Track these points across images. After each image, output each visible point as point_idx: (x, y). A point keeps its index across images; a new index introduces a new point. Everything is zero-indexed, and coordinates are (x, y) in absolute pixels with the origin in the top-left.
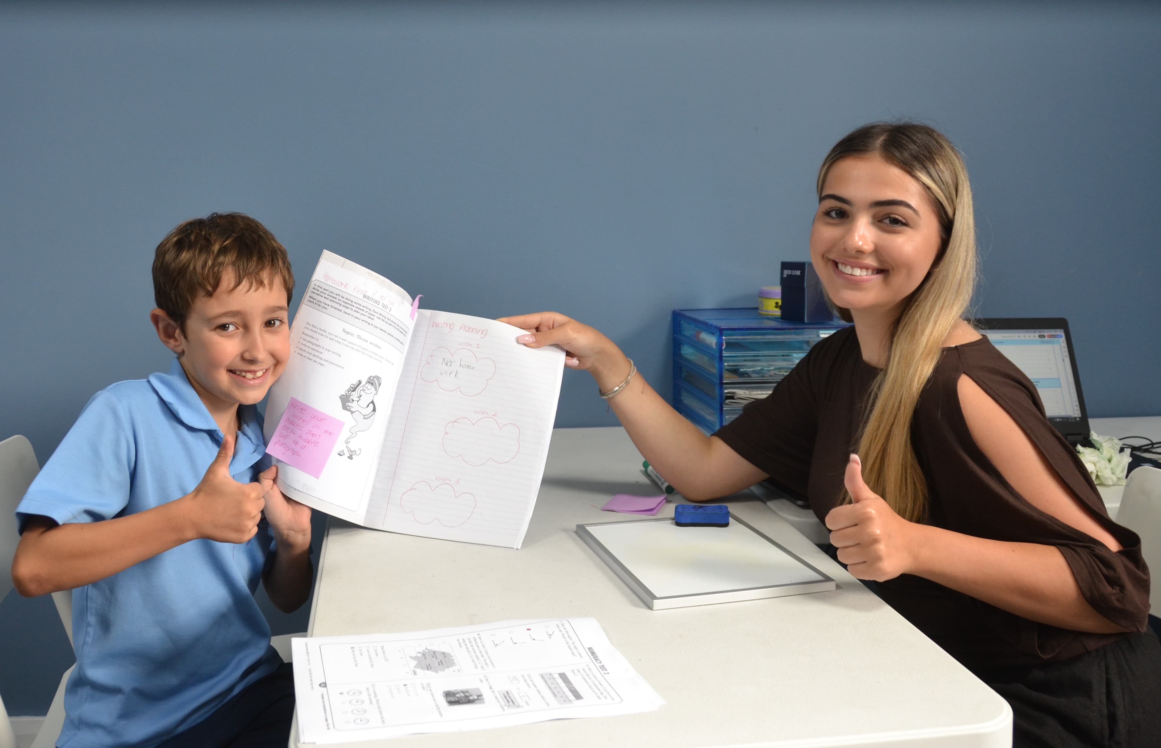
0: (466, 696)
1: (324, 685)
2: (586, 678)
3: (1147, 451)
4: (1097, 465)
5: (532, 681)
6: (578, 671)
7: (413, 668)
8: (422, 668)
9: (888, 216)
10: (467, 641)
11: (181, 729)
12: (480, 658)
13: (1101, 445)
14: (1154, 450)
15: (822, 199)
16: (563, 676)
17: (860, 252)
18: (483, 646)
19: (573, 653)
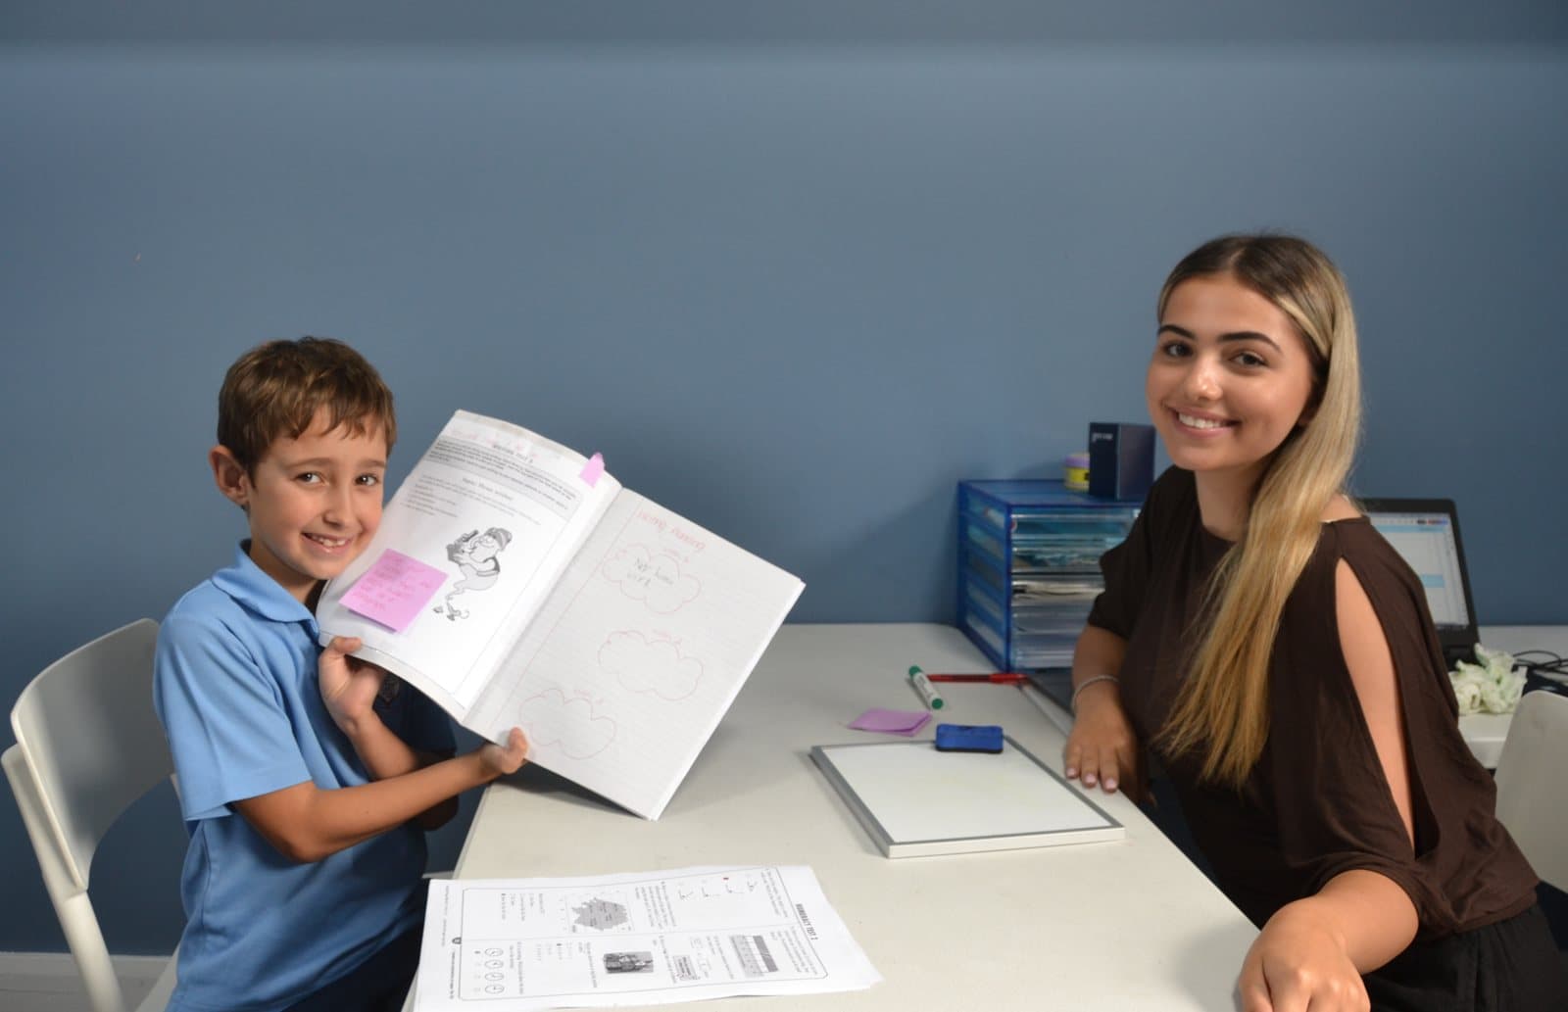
0: (632, 962)
1: (458, 941)
2: (788, 943)
3: (1553, 670)
4: (1483, 687)
5: (718, 944)
6: (780, 935)
7: (572, 923)
8: (585, 924)
9: (1241, 353)
10: (647, 891)
11: (321, 983)
12: (660, 913)
13: (1488, 662)
14: (1562, 669)
15: (1163, 329)
16: (759, 940)
17: (1204, 399)
18: (666, 898)
19: (777, 911)
